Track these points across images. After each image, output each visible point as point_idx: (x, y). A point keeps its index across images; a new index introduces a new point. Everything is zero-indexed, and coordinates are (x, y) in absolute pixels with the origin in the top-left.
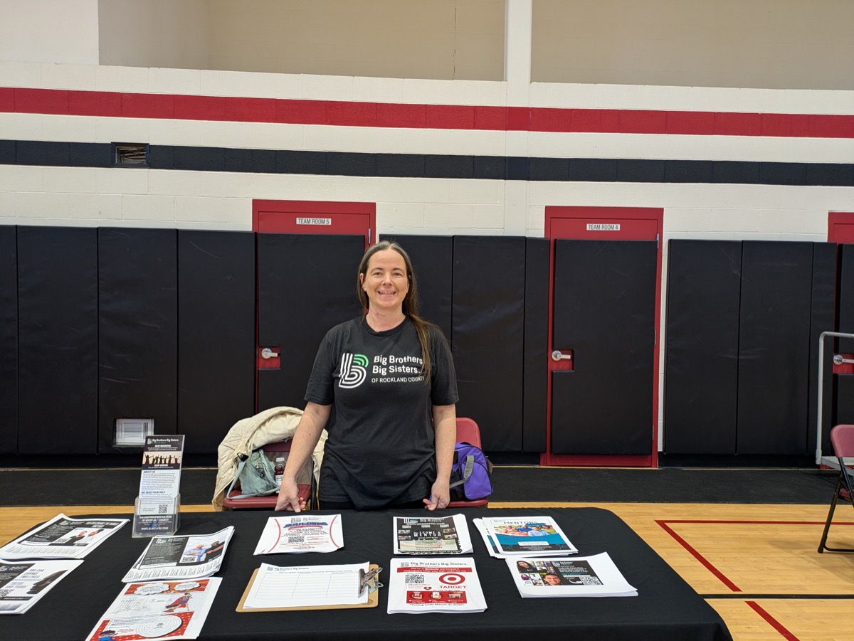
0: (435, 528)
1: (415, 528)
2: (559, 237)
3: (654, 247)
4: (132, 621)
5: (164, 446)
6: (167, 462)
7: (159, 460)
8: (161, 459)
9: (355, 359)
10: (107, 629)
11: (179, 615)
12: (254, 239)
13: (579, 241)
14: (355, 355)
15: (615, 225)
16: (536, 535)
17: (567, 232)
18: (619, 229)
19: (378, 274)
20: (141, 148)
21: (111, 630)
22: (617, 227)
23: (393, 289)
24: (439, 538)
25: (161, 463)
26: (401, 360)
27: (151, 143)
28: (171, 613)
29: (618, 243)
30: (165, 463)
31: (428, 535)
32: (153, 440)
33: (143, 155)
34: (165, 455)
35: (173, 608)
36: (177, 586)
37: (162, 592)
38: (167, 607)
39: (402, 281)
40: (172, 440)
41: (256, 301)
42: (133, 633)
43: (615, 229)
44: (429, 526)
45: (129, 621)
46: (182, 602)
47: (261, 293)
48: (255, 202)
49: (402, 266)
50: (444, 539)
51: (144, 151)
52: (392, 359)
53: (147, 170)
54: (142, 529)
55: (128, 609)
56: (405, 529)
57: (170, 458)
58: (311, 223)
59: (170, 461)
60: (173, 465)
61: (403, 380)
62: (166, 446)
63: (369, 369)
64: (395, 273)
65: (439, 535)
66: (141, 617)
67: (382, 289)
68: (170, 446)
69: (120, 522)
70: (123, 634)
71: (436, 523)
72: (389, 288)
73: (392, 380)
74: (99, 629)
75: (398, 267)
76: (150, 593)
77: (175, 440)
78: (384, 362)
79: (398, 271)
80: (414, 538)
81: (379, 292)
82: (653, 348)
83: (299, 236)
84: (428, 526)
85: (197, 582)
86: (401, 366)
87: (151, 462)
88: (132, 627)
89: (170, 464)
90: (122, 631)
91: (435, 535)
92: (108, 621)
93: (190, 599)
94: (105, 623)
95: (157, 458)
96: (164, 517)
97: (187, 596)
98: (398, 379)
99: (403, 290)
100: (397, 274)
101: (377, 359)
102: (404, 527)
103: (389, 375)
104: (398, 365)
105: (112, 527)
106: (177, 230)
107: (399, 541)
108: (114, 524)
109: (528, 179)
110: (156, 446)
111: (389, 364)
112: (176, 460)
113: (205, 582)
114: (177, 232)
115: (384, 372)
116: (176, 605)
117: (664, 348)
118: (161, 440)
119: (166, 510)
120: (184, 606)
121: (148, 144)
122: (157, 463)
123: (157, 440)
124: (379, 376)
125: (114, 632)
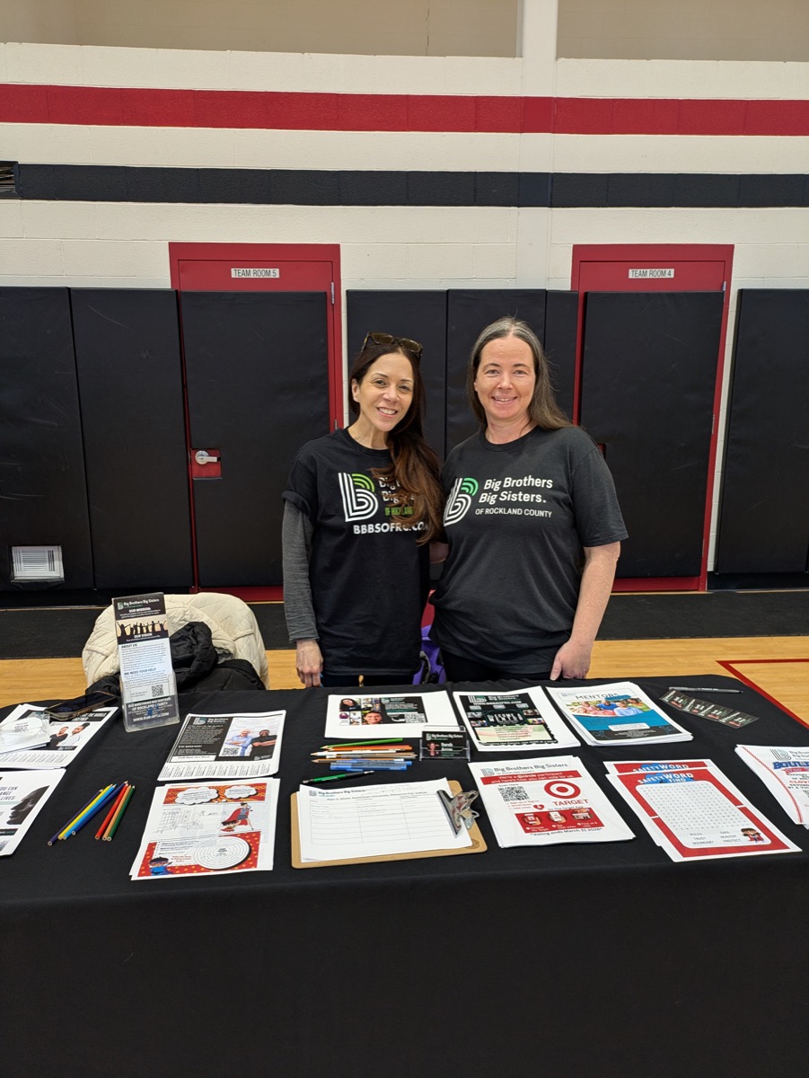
0: (511, 708)
1: (487, 709)
2: (591, 289)
3: (719, 299)
4: (184, 843)
5: (141, 610)
6: (150, 630)
7: (139, 629)
8: (141, 627)
9: (464, 484)
10: (155, 856)
11: (243, 836)
12: (175, 299)
13: (618, 294)
14: (466, 479)
15: (668, 270)
16: (627, 715)
17: (601, 283)
18: (672, 276)
19: (493, 371)
20: (7, 168)
21: (163, 856)
22: (669, 273)
23: (513, 394)
24: (521, 723)
25: (142, 632)
26: (519, 483)
27: (21, 161)
28: (232, 833)
29: (672, 296)
30: (148, 632)
31: (507, 719)
32: (125, 604)
33: (10, 178)
34: (146, 621)
35: (231, 825)
36: (227, 791)
37: (211, 801)
38: (224, 823)
39: (527, 382)
40: (150, 601)
41: (184, 386)
42: (191, 862)
43: (667, 276)
44: (503, 707)
45: (181, 844)
46: (239, 817)
47: (190, 377)
48: (174, 247)
49: (528, 360)
50: (529, 724)
51: (12, 173)
52: (509, 482)
53: (19, 201)
54: (135, 720)
55: (174, 826)
56: (476, 711)
57: (153, 625)
58: (252, 276)
59: (153, 628)
60: (158, 633)
61: (516, 511)
62: (144, 609)
63: (475, 498)
64: (518, 370)
65: (521, 718)
66: (195, 838)
67: (497, 394)
68: (149, 609)
69: (108, 712)
70: (179, 864)
71: (510, 701)
72: (507, 393)
73: (501, 511)
74: (146, 855)
75: (521, 362)
76: (195, 802)
77: (155, 601)
78: (497, 488)
79: (520, 368)
80: (490, 724)
81: (493, 398)
82: (709, 440)
83: (237, 294)
84: (501, 706)
85: (252, 786)
86: (518, 493)
87: (128, 633)
88: (189, 852)
89: (154, 633)
90: (176, 858)
91: (515, 718)
92: (155, 844)
93: (250, 813)
94: (152, 847)
95: (136, 627)
96: (162, 700)
97: (244, 807)
98: (510, 511)
99: (527, 394)
100: (520, 372)
101: (489, 484)
102: (471, 707)
103: (499, 504)
104: (515, 490)
105: (100, 719)
106: (69, 289)
107: (473, 728)
108: (100, 715)
109: (551, 205)
110: (130, 611)
111: (502, 489)
112: (161, 626)
113: (262, 787)
114: (69, 291)
115: (492, 502)
116: (235, 822)
117: (723, 439)
118: (136, 603)
119: (161, 692)
120: (245, 823)
121: (15, 163)
122: (136, 633)
123: (131, 603)
124: (486, 505)
125: (166, 860)
